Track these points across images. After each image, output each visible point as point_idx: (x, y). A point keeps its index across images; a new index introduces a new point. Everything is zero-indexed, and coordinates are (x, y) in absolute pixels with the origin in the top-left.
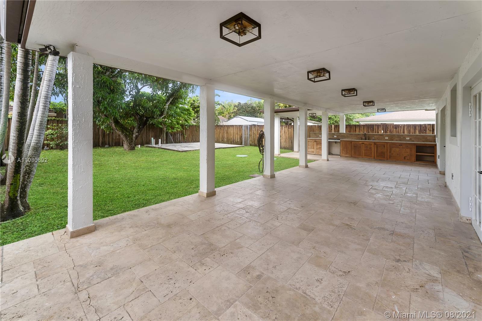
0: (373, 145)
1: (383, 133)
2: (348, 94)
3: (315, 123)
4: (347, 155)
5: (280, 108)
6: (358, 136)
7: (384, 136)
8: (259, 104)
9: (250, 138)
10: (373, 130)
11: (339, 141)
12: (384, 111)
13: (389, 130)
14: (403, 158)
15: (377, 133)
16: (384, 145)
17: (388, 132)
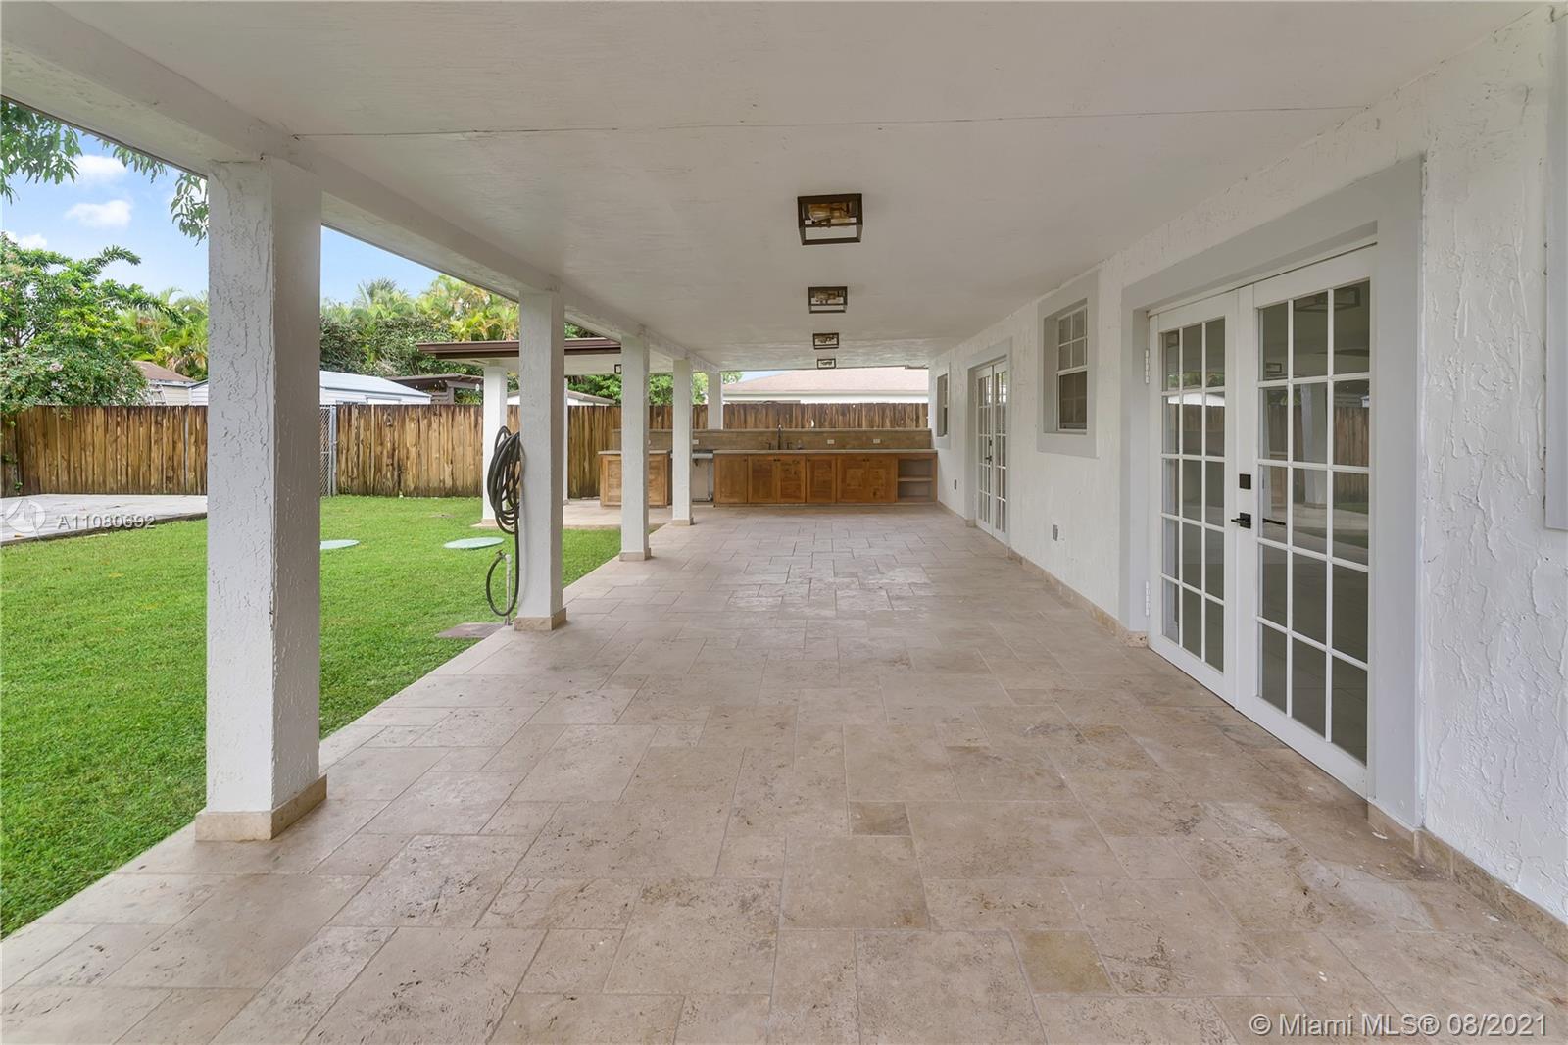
0: (802, 463)
1: (815, 427)
2: (822, 304)
3: (585, 400)
4: (732, 500)
5: (456, 342)
6: (760, 439)
7: (825, 435)
8: (356, 320)
9: (338, 461)
10: (791, 421)
11: (711, 455)
12: (833, 365)
13: (828, 418)
14: (872, 495)
15: (800, 430)
16: (827, 462)
17: (827, 424)
